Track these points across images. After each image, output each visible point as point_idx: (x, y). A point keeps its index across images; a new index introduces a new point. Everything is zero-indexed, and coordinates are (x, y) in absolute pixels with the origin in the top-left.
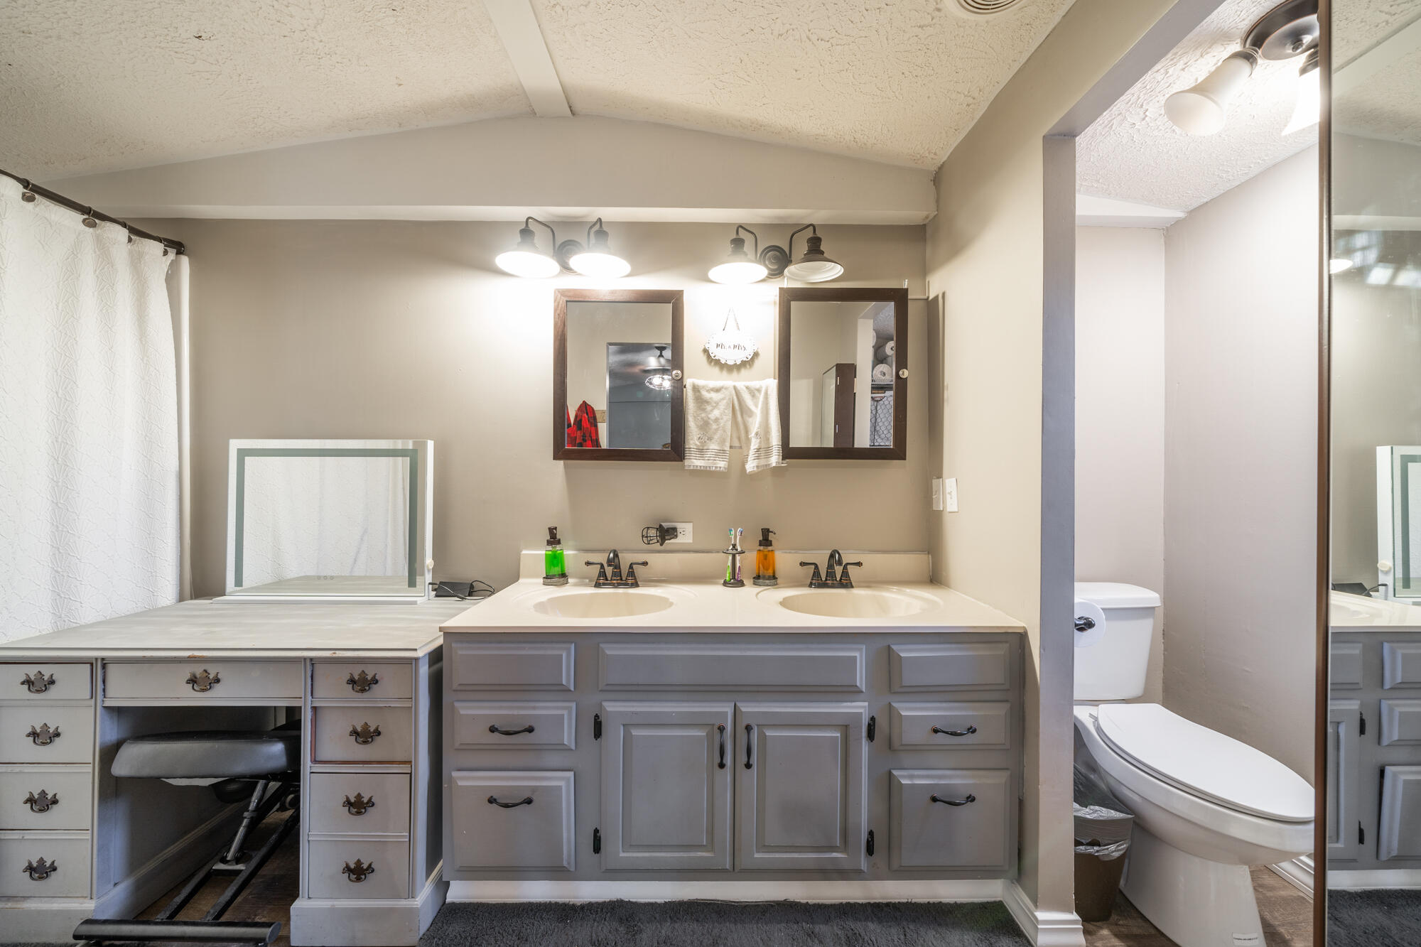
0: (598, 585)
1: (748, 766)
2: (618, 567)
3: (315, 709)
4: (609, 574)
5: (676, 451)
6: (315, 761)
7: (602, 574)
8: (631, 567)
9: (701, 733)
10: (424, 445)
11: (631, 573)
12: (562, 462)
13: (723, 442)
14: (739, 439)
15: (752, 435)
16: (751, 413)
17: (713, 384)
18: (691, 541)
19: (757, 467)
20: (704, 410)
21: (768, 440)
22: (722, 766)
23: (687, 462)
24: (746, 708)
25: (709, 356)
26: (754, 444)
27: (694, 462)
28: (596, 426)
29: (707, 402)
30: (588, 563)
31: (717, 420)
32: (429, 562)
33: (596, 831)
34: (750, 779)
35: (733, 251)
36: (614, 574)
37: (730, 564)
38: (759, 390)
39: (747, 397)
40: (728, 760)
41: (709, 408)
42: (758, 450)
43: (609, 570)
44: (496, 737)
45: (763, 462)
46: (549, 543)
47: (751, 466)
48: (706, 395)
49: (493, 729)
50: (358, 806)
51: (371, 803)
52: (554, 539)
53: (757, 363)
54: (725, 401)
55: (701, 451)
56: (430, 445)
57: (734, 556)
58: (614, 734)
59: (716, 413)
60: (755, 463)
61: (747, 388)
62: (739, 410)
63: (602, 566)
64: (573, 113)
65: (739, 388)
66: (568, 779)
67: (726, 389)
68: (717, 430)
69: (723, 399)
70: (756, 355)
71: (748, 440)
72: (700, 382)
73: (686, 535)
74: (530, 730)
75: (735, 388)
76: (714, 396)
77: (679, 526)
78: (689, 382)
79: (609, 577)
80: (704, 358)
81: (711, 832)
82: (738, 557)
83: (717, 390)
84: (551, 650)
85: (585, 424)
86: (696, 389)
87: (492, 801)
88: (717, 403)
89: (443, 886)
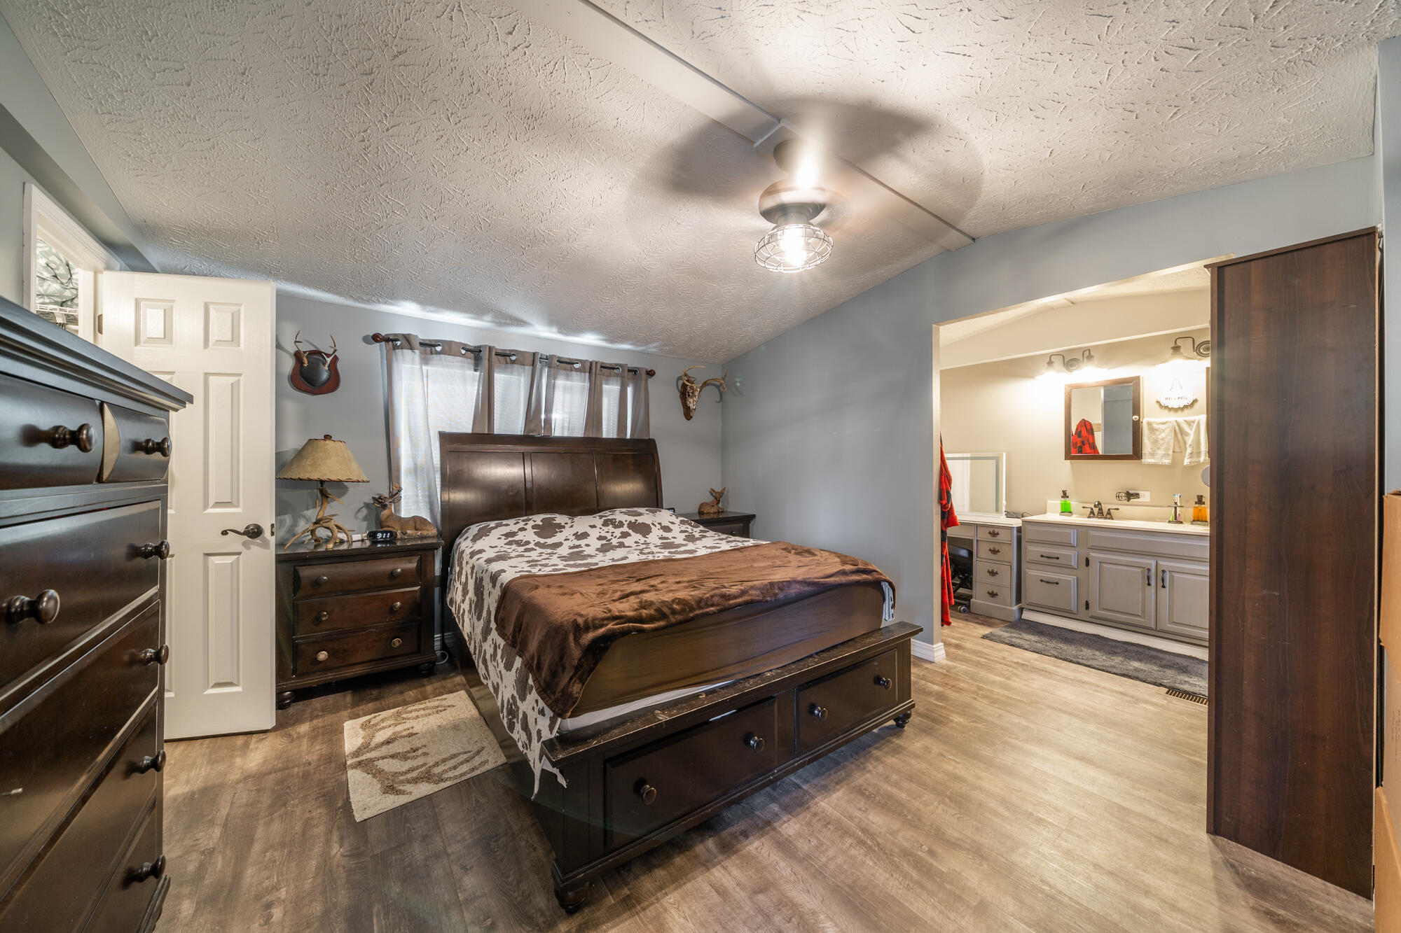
0: (1089, 517)
1: (1164, 587)
2: (1101, 509)
3: (977, 540)
4: (1096, 513)
5: (1137, 454)
6: (977, 557)
7: (1092, 512)
8: (1109, 510)
9: (1139, 570)
10: (1002, 455)
11: (1109, 513)
12: (1069, 461)
13: (1167, 449)
14: (1180, 447)
15: (1188, 446)
16: (1188, 434)
17: (1160, 420)
18: (1149, 501)
19: (1190, 462)
20: (1154, 434)
21: (1199, 447)
22: (1149, 584)
23: (1143, 460)
24: (1161, 563)
25: (1160, 405)
26: (1189, 450)
27: (1147, 459)
28: (1093, 434)
29: (1157, 430)
30: (1084, 507)
31: (1163, 439)
32: (1004, 503)
33: (1087, 602)
34: (1164, 593)
35: (1172, 354)
36: (1099, 513)
37: (1173, 512)
38: (1194, 422)
39: (1186, 428)
40: (1153, 582)
41: (1157, 433)
42: (1191, 453)
43: (1096, 510)
44: (1044, 559)
45: (1195, 460)
46: (1062, 497)
47: (1187, 461)
48: (1155, 426)
49: (1042, 556)
50: (993, 573)
51: (997, 573)
52: (1065, 495)
53: (1196, 405)
54: (1169, 429)
55: (1153, 455)
56: (1004, 454)
57: (1176, 508)
58: (1094, 565)
59: (1163, 435)
60: (1189, 460)
61: (1185, 421)
62: (1179, 432)
63: (1092, 509)
64: (1073, 303)
65: (1179, 421)
66: (1074, 579)
67: (1170, 422)
68: (1163, 444)
69: (1168, 428)
70: (1195, 401)
71: (1186, 449)
72: (1151, 420)
73: (1145, 497)
74: (1058, 558)
75: (1176, 421)
76: (1162, 427)
77: (1140, 492)
78: (1145, 421)
79: (1096, 514)
80: (1158, 406)
81: (1144, 611)
82: (1178, 509)
83: (1164, 423)
84: (1067, 531)
85: (1084, 433)
86: (1149, 424)
87: (1042, 581)
88: (1163, 430)
89: (1021, 610)
